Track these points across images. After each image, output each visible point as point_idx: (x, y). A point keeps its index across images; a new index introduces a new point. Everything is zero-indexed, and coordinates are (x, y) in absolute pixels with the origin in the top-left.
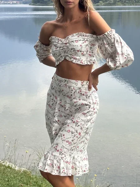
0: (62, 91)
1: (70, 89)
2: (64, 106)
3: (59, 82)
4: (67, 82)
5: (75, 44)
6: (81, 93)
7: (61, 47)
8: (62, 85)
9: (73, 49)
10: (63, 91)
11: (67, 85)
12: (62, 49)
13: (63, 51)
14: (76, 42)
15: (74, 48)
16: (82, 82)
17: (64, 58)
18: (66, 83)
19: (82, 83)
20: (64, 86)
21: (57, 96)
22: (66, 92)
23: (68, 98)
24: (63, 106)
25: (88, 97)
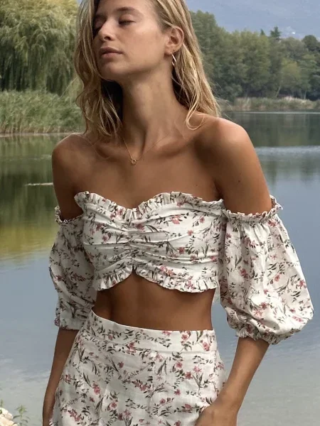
0: (117, 367)
1: (145, 359)
2: (124, 416)
3: (107, 338)
4: (134, 336)
5: (172, 228)
6: (181, 372)
7: (122, 236)
8: (117, 348)
9: (165, 245)
10: (121, 365)
11: (136, 345)
12: (126, 244)
13: (127, 248)
14: (175, 223)
15: (168, 243)
16: (185, 333)
17: (129, 269)
18: (131, 339)
19: (184, 337)
20: (126, 349)
21: (100, 385)
22: (130, 370)
23: (138, 388)
24: (120, 417)
25: (202, 382)
